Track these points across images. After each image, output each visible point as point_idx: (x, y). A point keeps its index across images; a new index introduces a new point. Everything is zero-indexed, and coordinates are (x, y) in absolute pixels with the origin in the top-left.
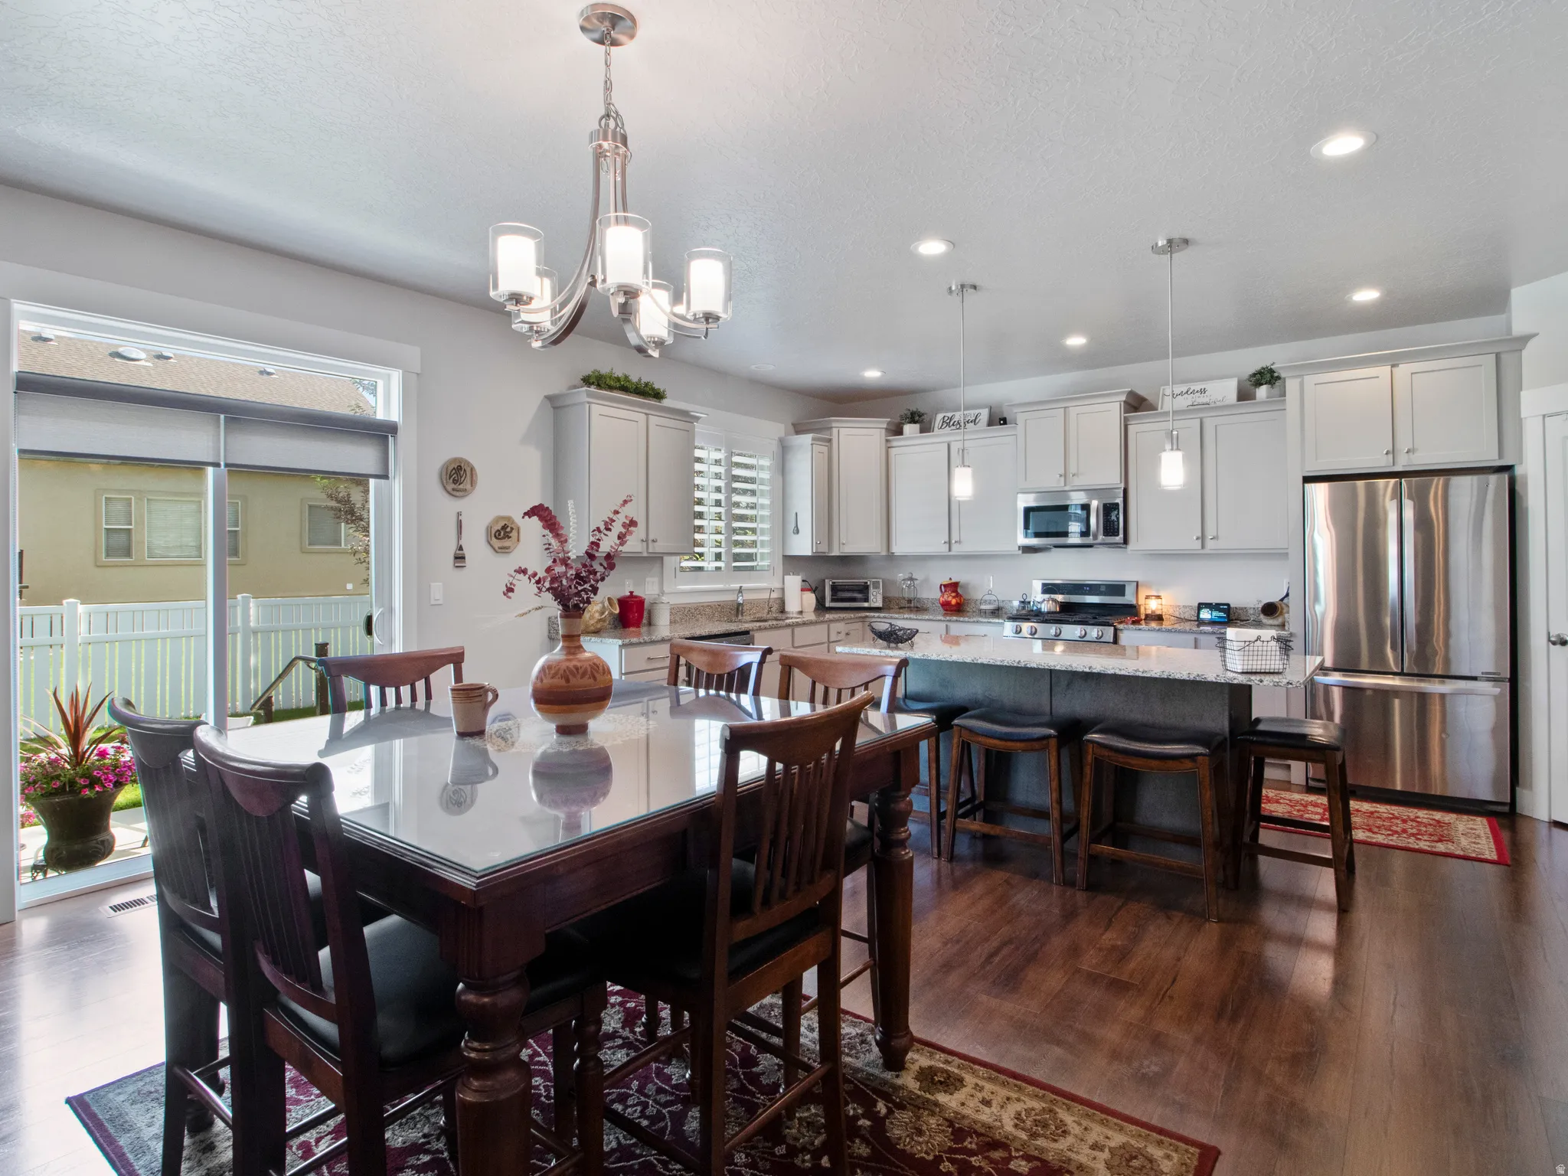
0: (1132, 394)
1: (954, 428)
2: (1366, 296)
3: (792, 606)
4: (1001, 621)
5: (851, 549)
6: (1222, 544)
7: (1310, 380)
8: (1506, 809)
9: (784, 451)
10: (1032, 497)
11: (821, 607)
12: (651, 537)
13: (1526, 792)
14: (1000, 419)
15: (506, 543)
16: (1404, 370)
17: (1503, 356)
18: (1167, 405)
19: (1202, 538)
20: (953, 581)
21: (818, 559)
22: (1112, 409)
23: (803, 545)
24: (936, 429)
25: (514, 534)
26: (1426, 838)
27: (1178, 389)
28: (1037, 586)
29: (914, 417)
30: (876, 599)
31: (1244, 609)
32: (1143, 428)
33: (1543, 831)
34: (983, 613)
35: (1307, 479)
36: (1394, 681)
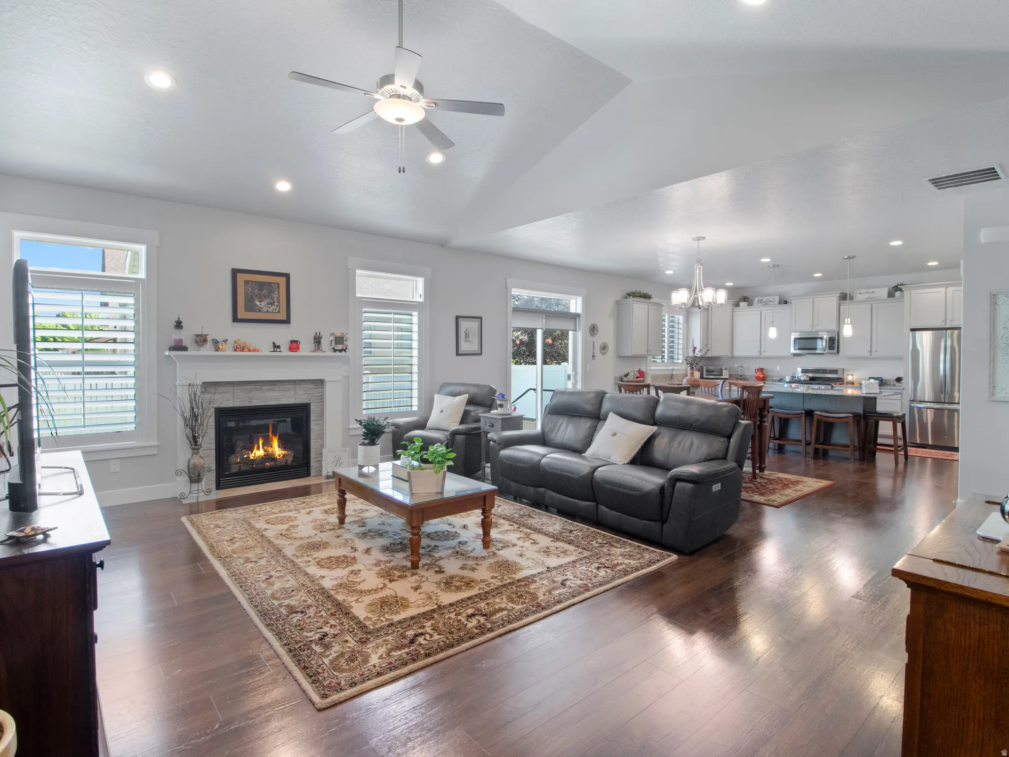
0: (843, 293)
1: (763, 304)
2: (933, 264)
4: (783, 383)
5: (715, 354)
6: (879, 354)
7: (913, 290)
9: (688, 314)
10: (797, 333)
11: (701, 378)
12: (649, 349)
14: (784, 301)
15: (604, 351)
16: (950, 290)
18: (858, 297)
19: (871, 351)
20: (761, 367)
21: (702, 358)
22: (833, 299)
24: (755, 304)
25: (607, 348)
27: (862, 291)
28: (799, 370)
29: (745, 299)
30: (726, 375)
31: (889, 380)
32: (847, 307)
34: (773, 381)
35: (913, 330)
36: (946, 406)
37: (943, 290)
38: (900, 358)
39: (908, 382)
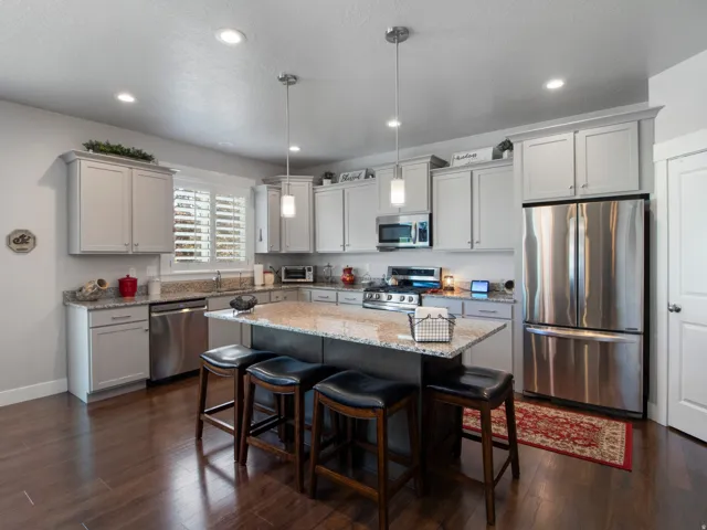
0: (433, 157)
1: (348, 180)
2: (555, 84)
3: (259, 281)
5: (292, 249)
6: (483, 246)
7: (527, 143)
8: (641, 416)
9: (255, 194)
11: (278, 281)
12: (135, 242)
13: (653, 405)
14: (371, 174)
15: (25, 246)
16: (582, 133)
17: (643, 123)
18: (457, 163)
19: (472, 242)
20: (349, 267)
21: (271, 255)
22: (424, 167)
23: (264, 248)
24: (339, 182)
25: (31, 241)
26: (580, 442)
27: (461, 155)
29: (329, 176)
30: (309, 277)
31: (498, 284)
32: (441, 177)
33: (663, 431)
34: (364, 285)
35: (525, 205)
36: (571, 333)
37: (569, 136)
38: (510, 252)
39: (521, 289)
